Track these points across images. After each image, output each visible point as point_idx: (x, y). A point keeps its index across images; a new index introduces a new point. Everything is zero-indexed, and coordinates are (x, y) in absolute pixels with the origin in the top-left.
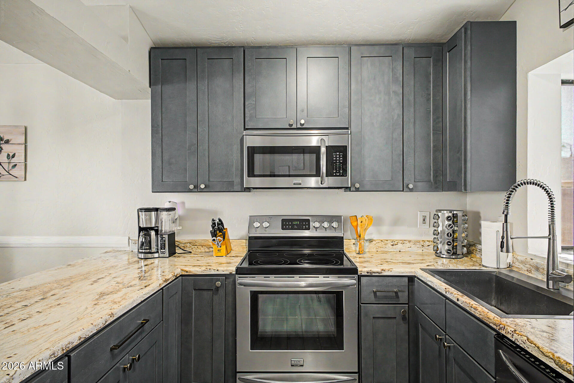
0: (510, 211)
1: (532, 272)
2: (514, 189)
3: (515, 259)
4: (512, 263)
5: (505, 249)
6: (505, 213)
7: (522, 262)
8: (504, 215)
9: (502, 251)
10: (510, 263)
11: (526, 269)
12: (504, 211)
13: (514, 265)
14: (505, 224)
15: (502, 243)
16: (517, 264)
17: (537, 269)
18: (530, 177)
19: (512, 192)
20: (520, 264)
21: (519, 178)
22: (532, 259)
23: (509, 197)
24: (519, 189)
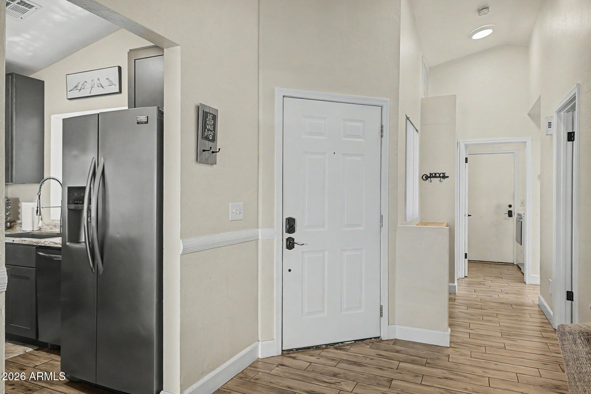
0: (41, 193)
1: (53, 229)
2: (43, 183)
3: (43, 224)
4: (41, 226)
5: (38, 214)
6: (39, 194)
7: (47, 225)
8: (38, 195)
9: (37, 215)
10: (40, 227)
11: (49, 228)
12: (38, 193)
13: (43, 228)
14: (39, 200)
15: (37, 210)
16: (45, 227)
17: (55, 226)
18: (52, 176)
19: (42, 184)
20: (46, 226)
21: (46, 176)
22: (53, 222)
23: (40, 187)
24: (45, 182)
